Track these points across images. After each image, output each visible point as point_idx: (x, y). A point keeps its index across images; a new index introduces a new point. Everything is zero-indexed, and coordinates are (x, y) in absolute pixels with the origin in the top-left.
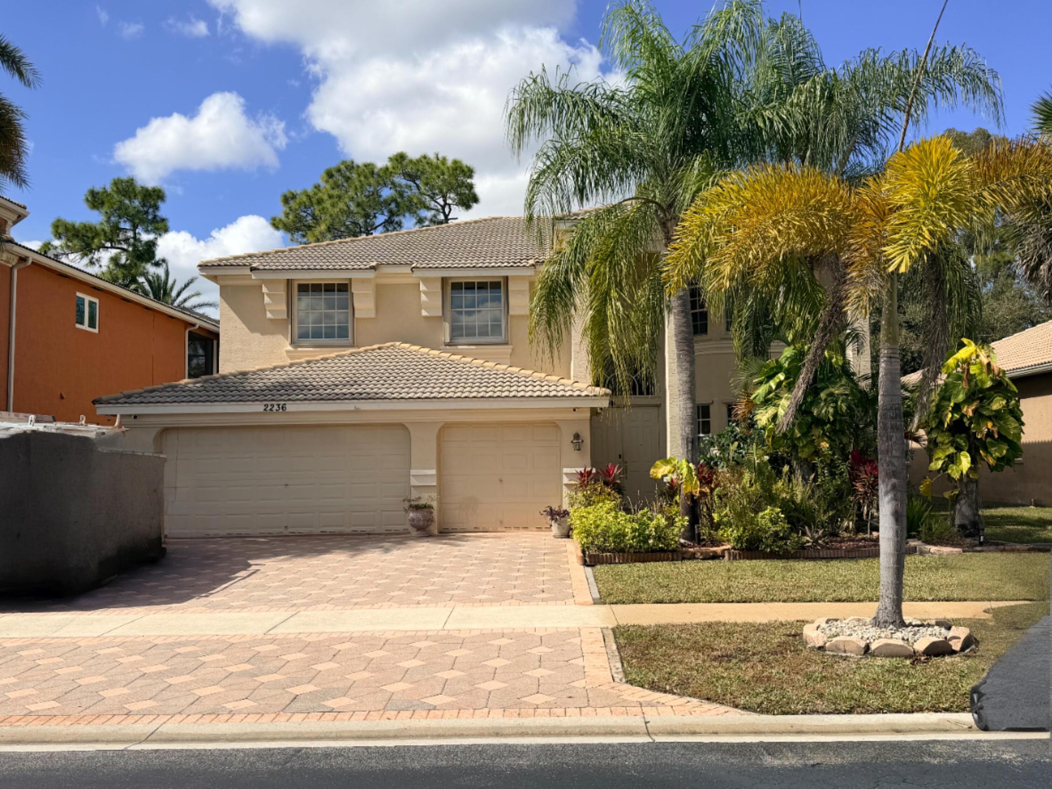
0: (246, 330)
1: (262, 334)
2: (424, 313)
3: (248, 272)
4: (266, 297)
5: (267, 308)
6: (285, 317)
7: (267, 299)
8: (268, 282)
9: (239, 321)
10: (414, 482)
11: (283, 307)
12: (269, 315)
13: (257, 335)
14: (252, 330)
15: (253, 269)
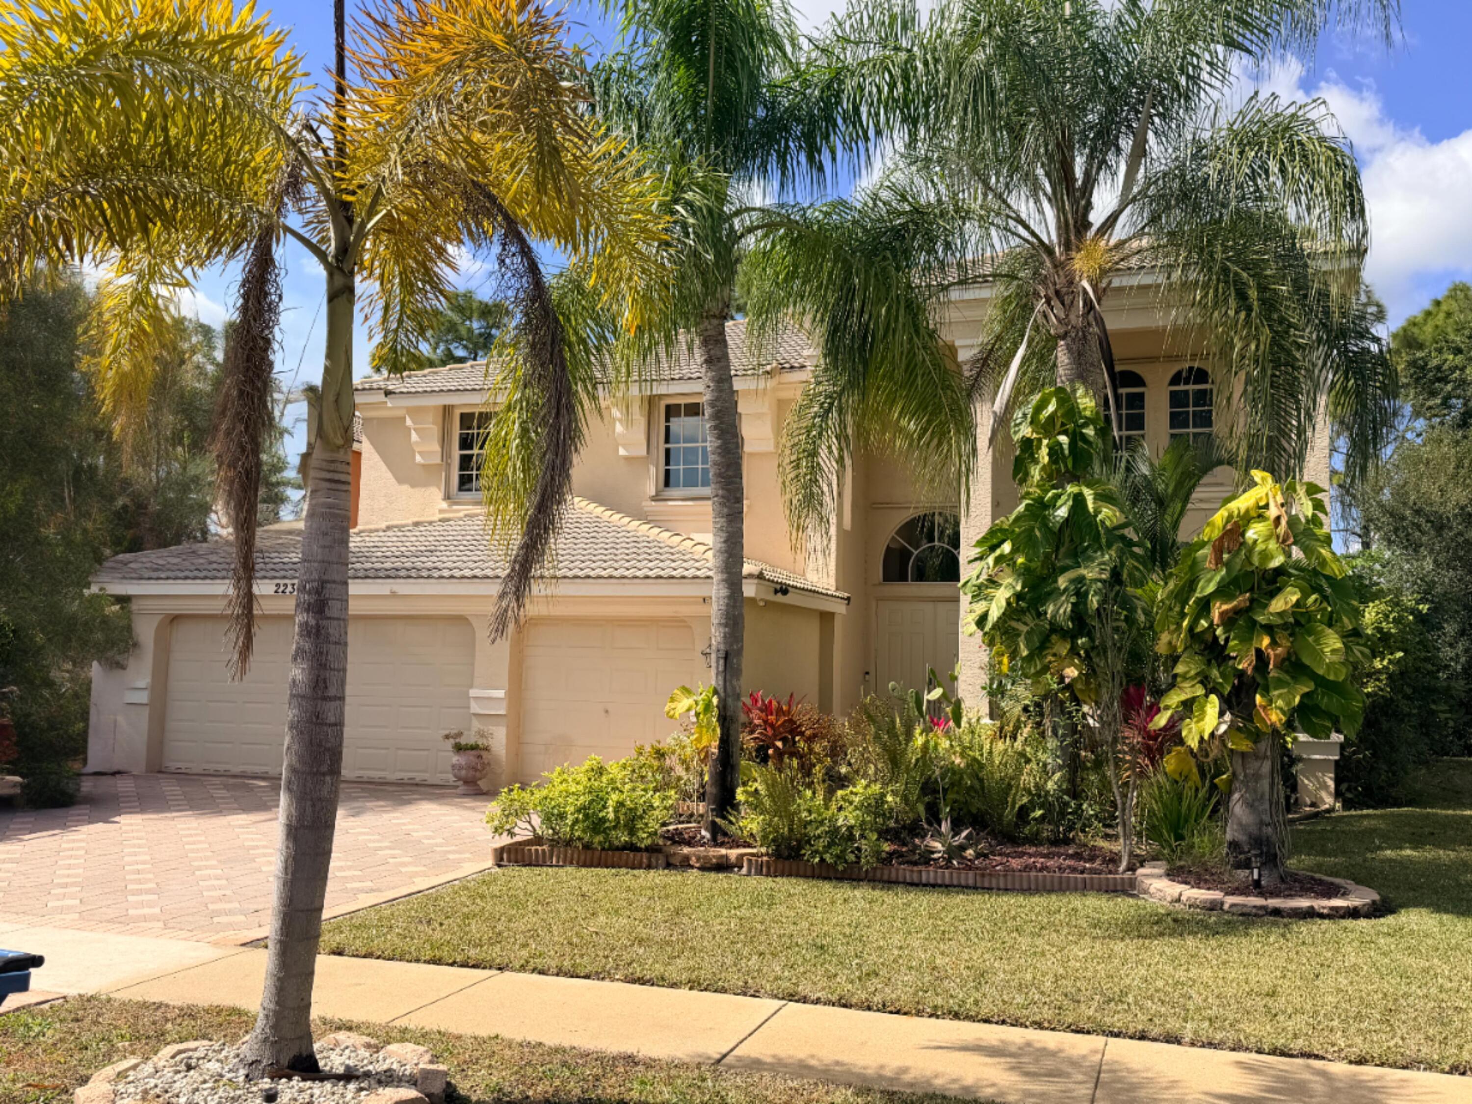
0: (393, 480)
1: (413, 486)
2: (622, 452)
3: (381, 397)
4: (413, 433)
5: (417, 449)
6: (438, 460)
7: (414, 437)
8: (414, 411)
9: (384, 467)
10: (475, 708)
11: (437, 448)
12: (418, 459)
13: (405, 487)
14: (400, 481)
15: (388, 393)
